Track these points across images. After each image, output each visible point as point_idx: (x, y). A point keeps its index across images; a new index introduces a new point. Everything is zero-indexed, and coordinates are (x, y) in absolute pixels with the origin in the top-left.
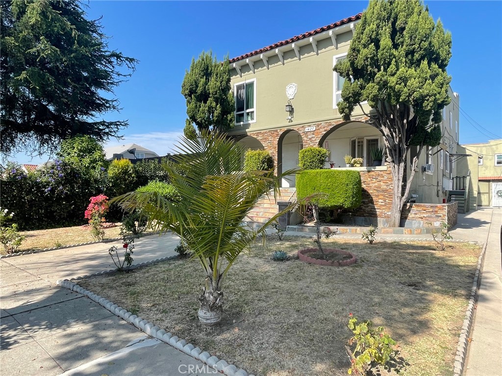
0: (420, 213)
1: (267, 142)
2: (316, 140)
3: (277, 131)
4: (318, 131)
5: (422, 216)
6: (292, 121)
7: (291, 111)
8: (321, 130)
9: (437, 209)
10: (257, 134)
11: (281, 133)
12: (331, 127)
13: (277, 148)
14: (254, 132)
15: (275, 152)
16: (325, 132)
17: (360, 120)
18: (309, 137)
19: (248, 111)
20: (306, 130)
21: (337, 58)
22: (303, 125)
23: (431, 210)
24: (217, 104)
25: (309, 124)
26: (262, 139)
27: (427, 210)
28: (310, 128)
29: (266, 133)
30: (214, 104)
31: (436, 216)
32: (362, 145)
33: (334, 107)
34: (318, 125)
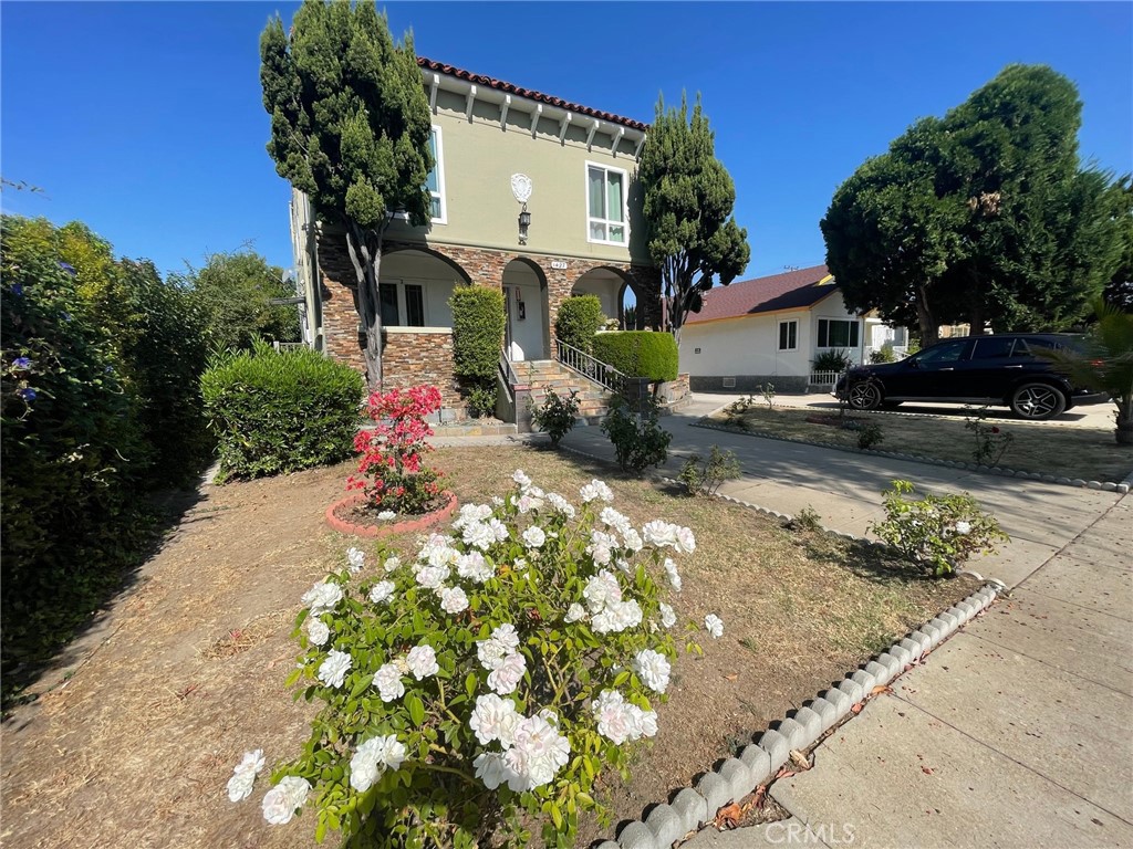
2: (567, 285)
3: (498, 255)
4: (571, 271)
6: (524, 244)
8: (574, 270)
10: (455, 252)
11: (507, 260)
12: (588, 269)
13: (501, 288)
16: (579, 276)
18: (557, 278)
20: (553, 264)
21: (588, 167)
22: (548, 255)
25: (557, 256)
26: (467, 264)
28: (558, 263)
33: (589, 239)
34: (570, 262)
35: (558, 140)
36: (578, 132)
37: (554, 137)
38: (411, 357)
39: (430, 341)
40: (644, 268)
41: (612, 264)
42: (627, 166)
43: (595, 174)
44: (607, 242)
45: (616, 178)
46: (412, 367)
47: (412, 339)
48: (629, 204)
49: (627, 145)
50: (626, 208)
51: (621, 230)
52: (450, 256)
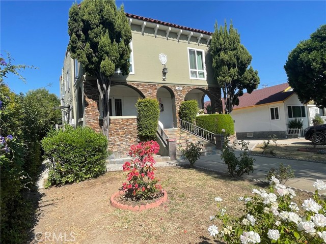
1: (148, 93)
2: (183, 96)
3: (155, 85)
6: (165, 81)
8: (185, 90)
11: (158, 87)
12: (191, 90)
16: (187, 92)
18: (179, 93)
21: (189, 49)
22: (174, 85)
25: (178, 85)
28: (179, 88)
33: (191, 78)
34: (183, 87)
35: (177, 40)
36: (184, 37)
37: (175, 39)
38: (120, 129)
39: (128, 122)
40: (213, 88)
41: (200, 87)
42: (204, 49)
43: (192, 52)
44: (198, 78)
45: (200, 53)
46: (120, 133)
47: (120, 121)
48: (205, 63)
49: (204, 41)
50: (204, 65)
51: (203, 73)
52: (136, 87)
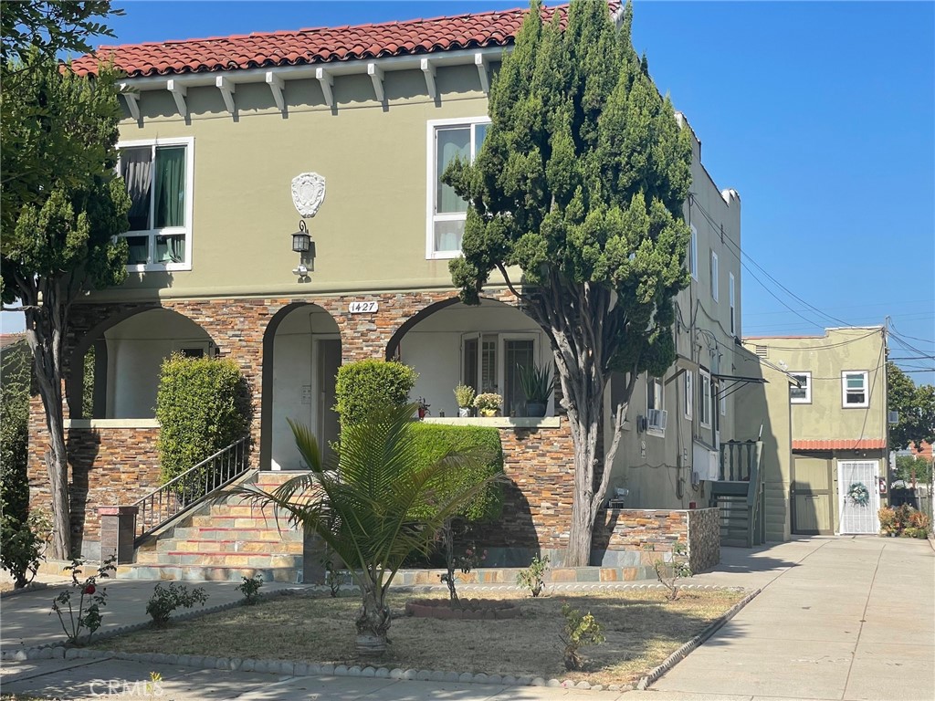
0: (634, 532)
1: (230, 333)
2: (379, 338)
3: (261, 303)
4: (386, 314)
5: (637, 539)
6: (308, 280)
7: (308, 253)
8: (393, 312)
9: (668, 522)
10: (197, 308)
11: (275, 309)
12: (421, 307)
13: (260, 354)
14: (186, 301)
15: (254, 365)
16: (404, 320)
17: (495, 296)
18: (361, 328)
19: (166, 231)
20: (352, 307)
21: (436, 127)
22: (344, 294)
23: (656, 524)
24: (77, 211)
25: (360, 293)
26: (211, 323)
27: (650, 525)
28: (362, 304)
29: (225, 305)
30: (68, 210)
31: (668, 538)
32: (493, 355)
33: (430, 254)
34: (386, 299)
35: (376, 103)
37: (368, 102)
39: (149, 439)
43: (450, 137)
46: (123, 476)
47: (126, 436)
52: (189, 314)
